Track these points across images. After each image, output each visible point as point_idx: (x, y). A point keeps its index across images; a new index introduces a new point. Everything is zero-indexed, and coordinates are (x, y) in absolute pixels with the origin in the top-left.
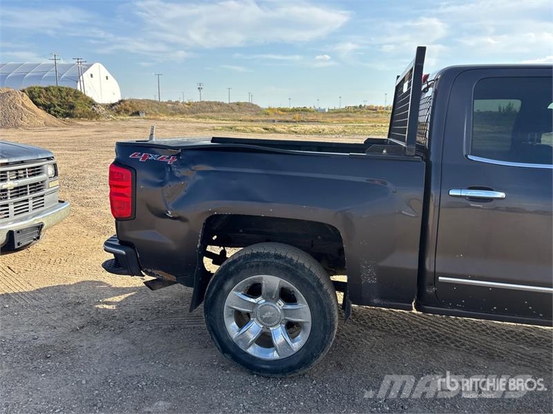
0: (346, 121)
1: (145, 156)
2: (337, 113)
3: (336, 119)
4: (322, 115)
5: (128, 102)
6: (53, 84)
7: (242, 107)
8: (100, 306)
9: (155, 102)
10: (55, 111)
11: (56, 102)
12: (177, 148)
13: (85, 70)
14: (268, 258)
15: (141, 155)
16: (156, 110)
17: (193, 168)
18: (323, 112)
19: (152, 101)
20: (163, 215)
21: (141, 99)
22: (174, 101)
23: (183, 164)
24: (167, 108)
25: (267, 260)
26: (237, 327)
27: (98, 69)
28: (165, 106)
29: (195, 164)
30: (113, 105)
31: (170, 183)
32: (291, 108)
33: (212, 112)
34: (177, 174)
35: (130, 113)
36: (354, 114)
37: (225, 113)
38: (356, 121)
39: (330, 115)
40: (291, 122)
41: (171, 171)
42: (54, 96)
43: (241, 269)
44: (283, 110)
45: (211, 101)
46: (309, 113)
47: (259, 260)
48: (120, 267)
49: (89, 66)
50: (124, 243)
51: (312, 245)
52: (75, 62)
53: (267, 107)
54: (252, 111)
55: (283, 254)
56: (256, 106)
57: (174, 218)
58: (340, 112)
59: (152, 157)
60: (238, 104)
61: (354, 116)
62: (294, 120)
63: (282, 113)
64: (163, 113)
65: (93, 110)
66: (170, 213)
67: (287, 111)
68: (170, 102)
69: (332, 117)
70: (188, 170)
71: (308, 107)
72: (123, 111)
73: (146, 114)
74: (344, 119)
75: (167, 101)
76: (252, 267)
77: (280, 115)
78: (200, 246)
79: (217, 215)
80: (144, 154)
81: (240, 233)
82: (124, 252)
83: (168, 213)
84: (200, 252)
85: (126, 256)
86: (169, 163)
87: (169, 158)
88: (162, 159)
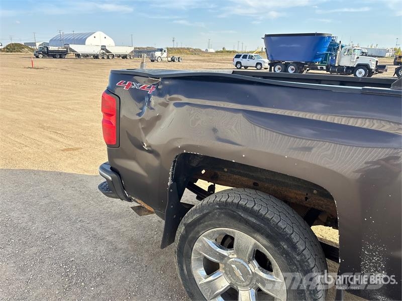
1: (129, 84)
12: (157, 77)
15: (125, 83)
20: (140, 147)
23: (160, 94)
26: (205, 274)
41: (149, 101)
48: (110, 190)
50: (114, 170)
57: (149, 151)
59: (135, 86)
66: (146, 145)
78: (171, 185)
79: (186, 154)
80: (128, 82)
81: (225, 172)
82: (110, 178)
83: (144, 145)
84: (171, 191)
85: (112, 181)
86: (148, 93)
87: (150, 87)
88: (144, 88)
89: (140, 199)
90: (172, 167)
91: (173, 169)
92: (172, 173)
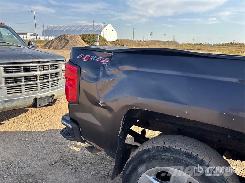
0: (223, 50)
1: (88, 57)
2: (218, 46)
3: (218, 49)
4: (210, 47)
5: (120, 41)
6: (92, 33)
7: (170, 43)
8: (72, 148)
9: (131, 40)
10: (91, 44)
11: (92, 40)
13: (104, 27)
14: (179, 155)
15: (85, 56)
16: (131, 44)
17: (120, 68)
18: (210, 45)
19: (130, 40)
20: (97, 104)
21: (125, 39)
22: (139, 40)
23: (113, 64)
24: (136, 43)
25: (178, 156)
27: (109, 27)
28: (135, 42)
29: (122, 65)
30: (114, 42)
31: (102, 79)
32: (194, 43)
33: (155, 45)
34: (108, 73)
35: (120, 45)
36: (228, 47)
37: (161, 45)
38: (229, 50)
39: (214, 47)
40: (193, 50)
41: (104, 70)
42: (91, 38)
43: (153, 159)
44: (190, 45)
45: (155, 40)
46: (203, 46)
47: (169, 155)
48: (70, 135)
49: (106, 26)
51: (220, 141)
52: (100, 24)
53: (182, 43)
54: (174, 45)
55: (195, 154)
56: (176, 42)
57: (103, 107)
58: (220, 46)
59: (92, 58)
60: (168, 41)
61: (227, 48)
62: (195, 49)
63: (189, 46)
64: (134, 45)
65: (106, 43)
66: (101, 103)
67: (192, 45)
68: (138, 41)
69: (215, 48)
70: (116, 69)
71: (202, 43)
72: (117, 44)
73: (127, 46)
74: (222, 49)
75: (136, 40)
76: (163, 159)
77: (188, 47)
78: (121, 132)
80: (87, 56)
81: (157, 121)
82: (71, 127)
83: (100, 102)
84: (121, 137)
85: (72, 129)
86: (103, 63)
87: (104, 59)
88: (99, 60)
89: (94, 142)
90: (122, 120)
91: (123, 121)
92: (123, 124)
